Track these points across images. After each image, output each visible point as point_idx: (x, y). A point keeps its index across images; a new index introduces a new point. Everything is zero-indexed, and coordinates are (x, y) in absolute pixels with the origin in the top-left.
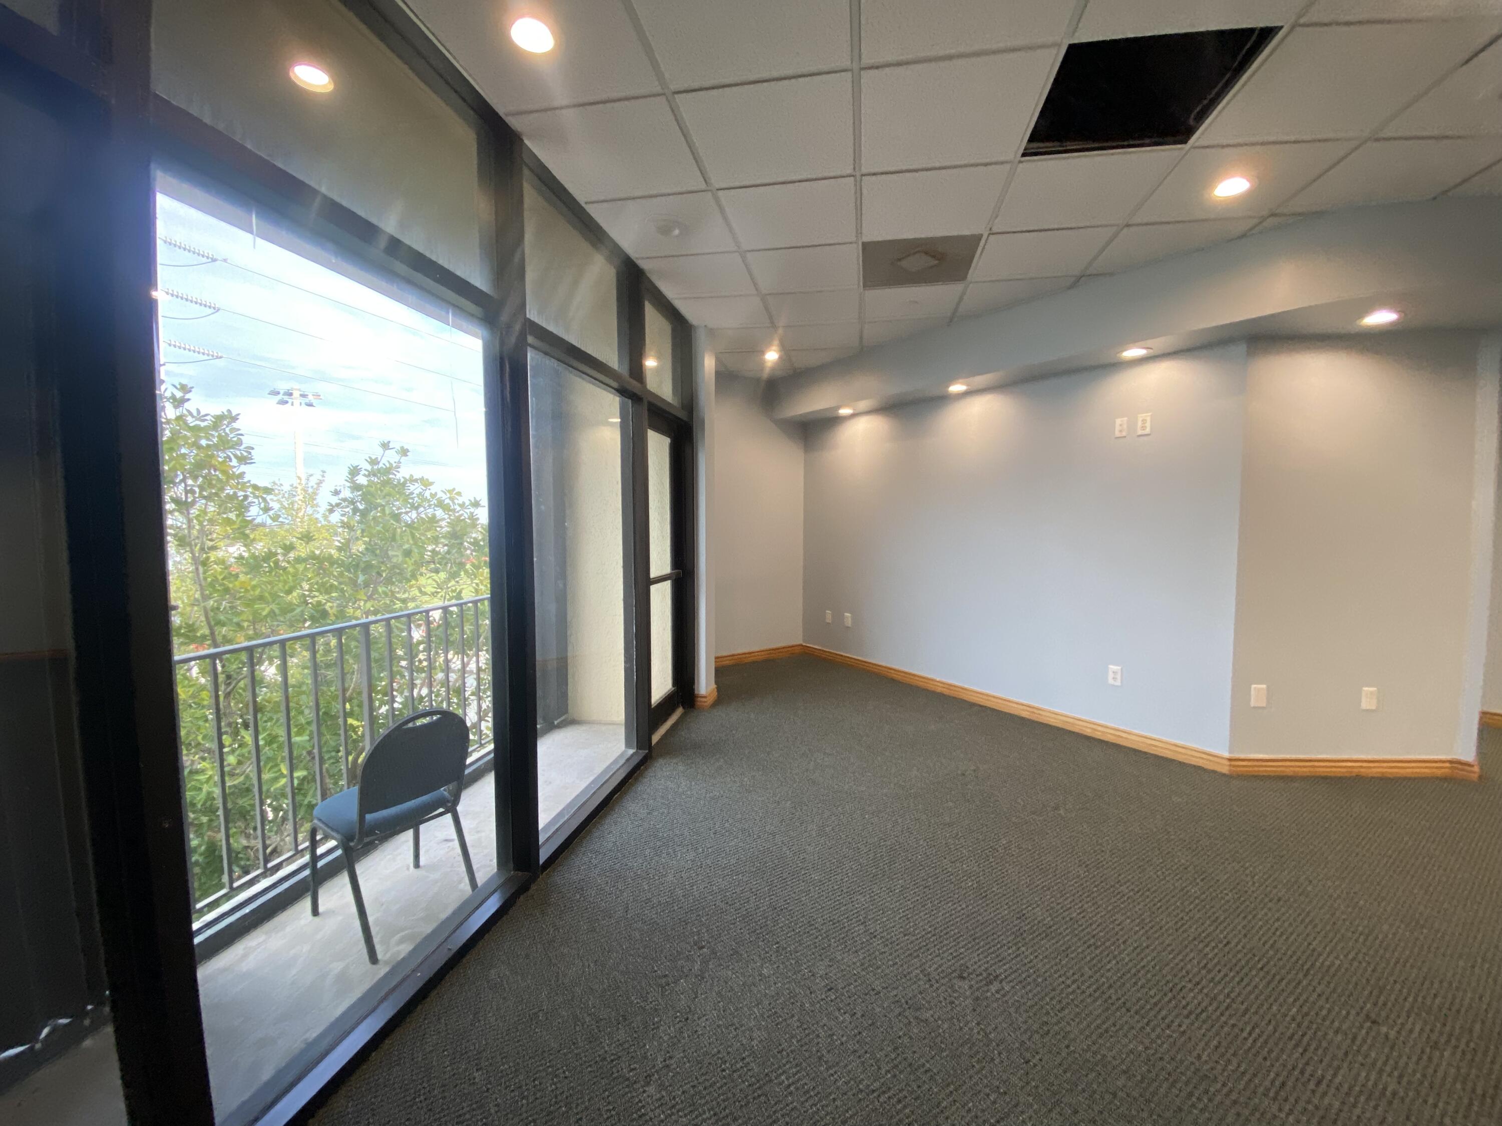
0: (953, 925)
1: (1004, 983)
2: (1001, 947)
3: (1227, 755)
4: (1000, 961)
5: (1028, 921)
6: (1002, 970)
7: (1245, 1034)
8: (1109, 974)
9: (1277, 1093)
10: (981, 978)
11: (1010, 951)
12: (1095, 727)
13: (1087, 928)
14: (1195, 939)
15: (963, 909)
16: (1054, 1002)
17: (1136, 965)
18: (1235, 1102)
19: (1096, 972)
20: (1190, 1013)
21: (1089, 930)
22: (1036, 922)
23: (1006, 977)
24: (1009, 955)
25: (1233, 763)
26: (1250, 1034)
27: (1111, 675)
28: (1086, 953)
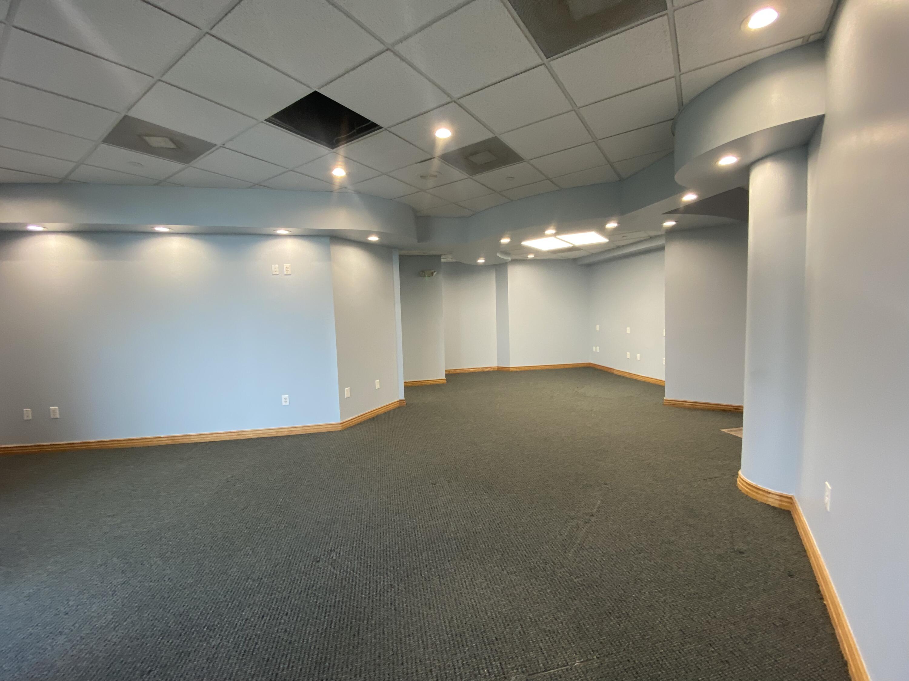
0: (294, 546)
1: (336, 550)
2: (322, 539)
3: (340, 422)
4: (326, 544)
5: (322, 523)
6: (331, 547)
7: (413, 509)
8: (366, 519)
9: (432, 518)
10: (326, 555)
11: (327, 538)
12: (277, 430)
13: (345, 510)
14: (378, 491)
15: (291, 537)
16: (358, 542)
17: (370, 511)
18: (426, 528)
19: (361, 522)
20: (396, 513)
21: (346, 510)
22: (325, 521)
23: (334, 548)
24: (328, 539)
25: (343, 424)
26: (414, 507)
27: (283, 400)
28: (352, 519)
